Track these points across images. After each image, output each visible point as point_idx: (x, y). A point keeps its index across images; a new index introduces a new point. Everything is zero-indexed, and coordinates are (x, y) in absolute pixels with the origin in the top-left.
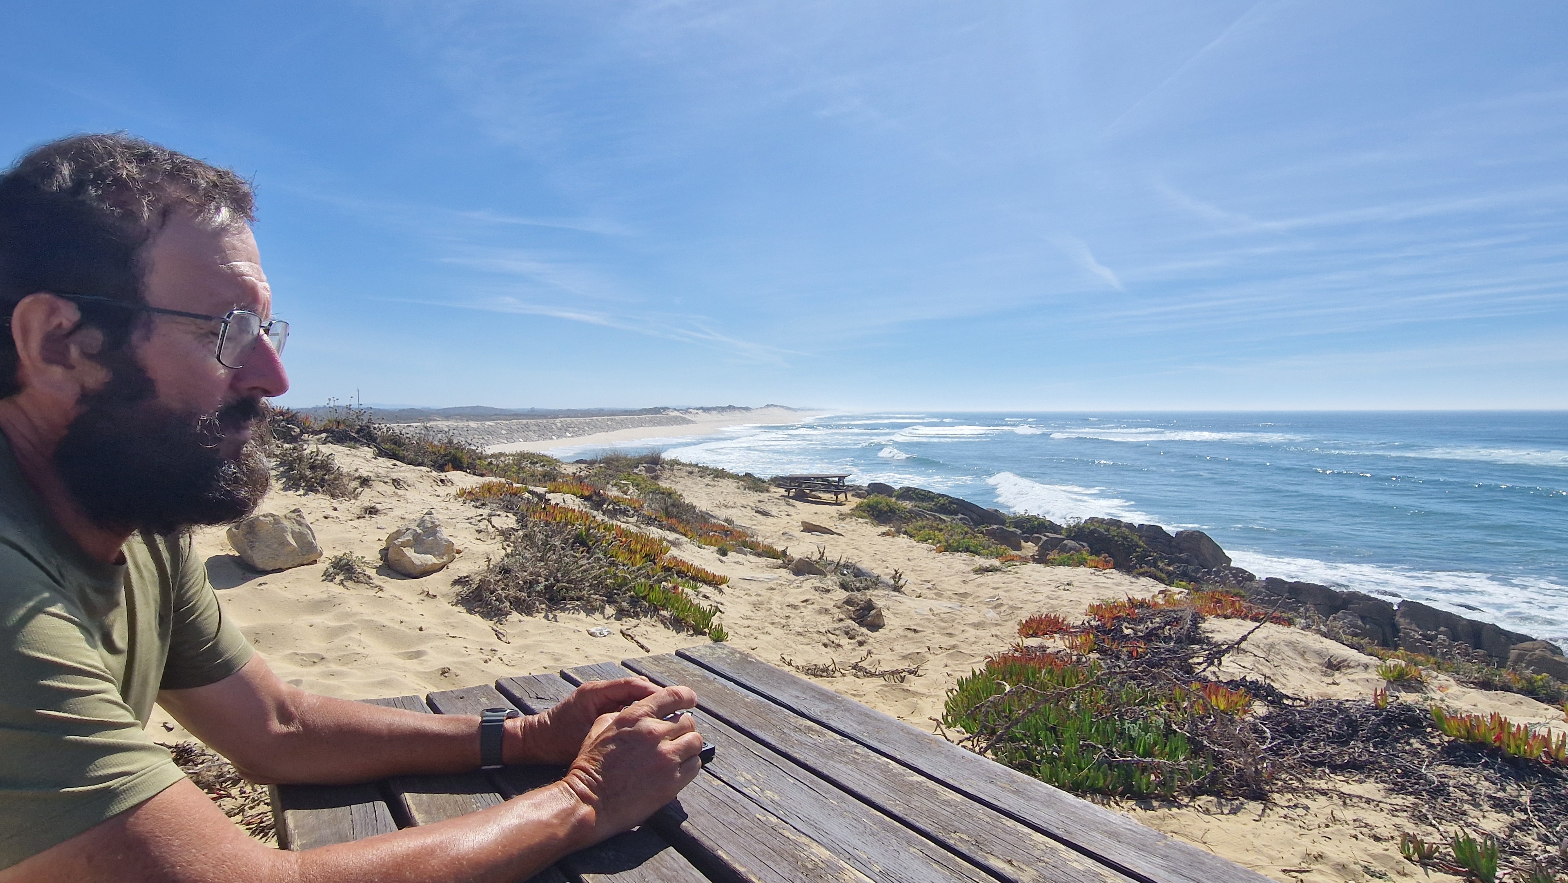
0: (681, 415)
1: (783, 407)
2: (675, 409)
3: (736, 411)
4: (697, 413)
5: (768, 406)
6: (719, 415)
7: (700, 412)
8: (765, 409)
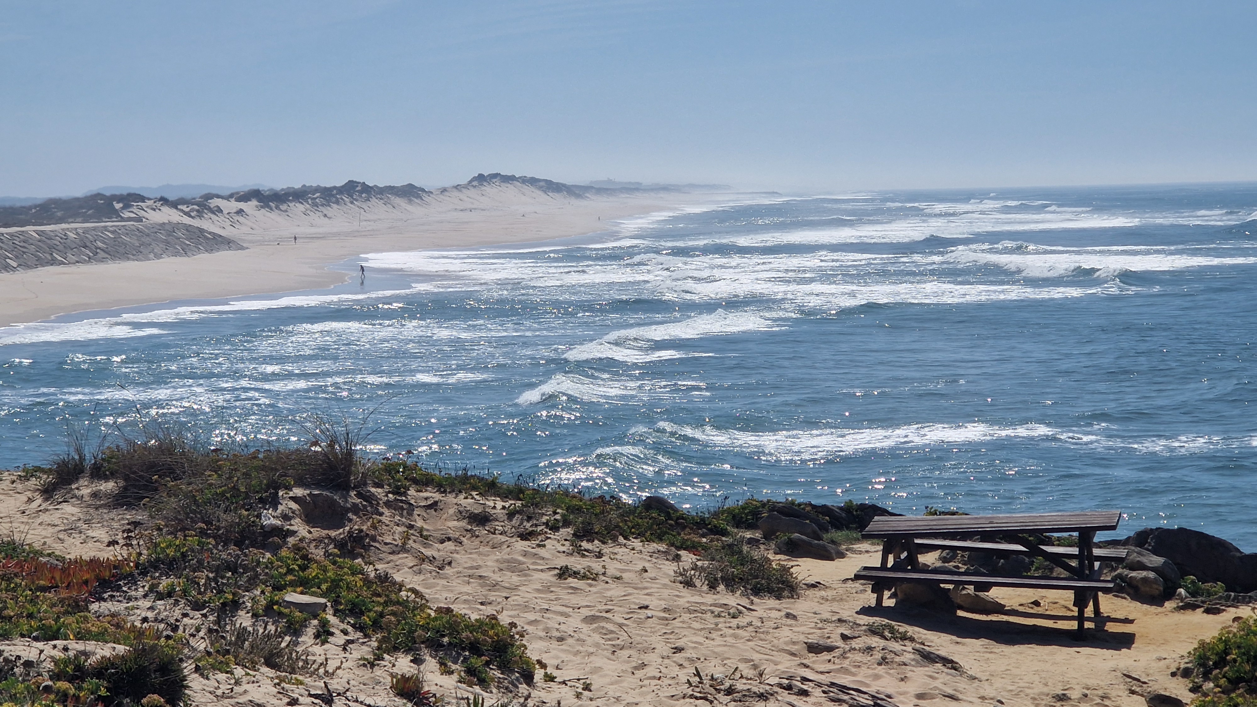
0: (187, 220)
1: (533, 181)
2: (164, 201)
3: (374, 200)
4: (240, 212)
5: (481, 178)
6: (316, 218)
7: (250, 207)
8: (472, 192)
